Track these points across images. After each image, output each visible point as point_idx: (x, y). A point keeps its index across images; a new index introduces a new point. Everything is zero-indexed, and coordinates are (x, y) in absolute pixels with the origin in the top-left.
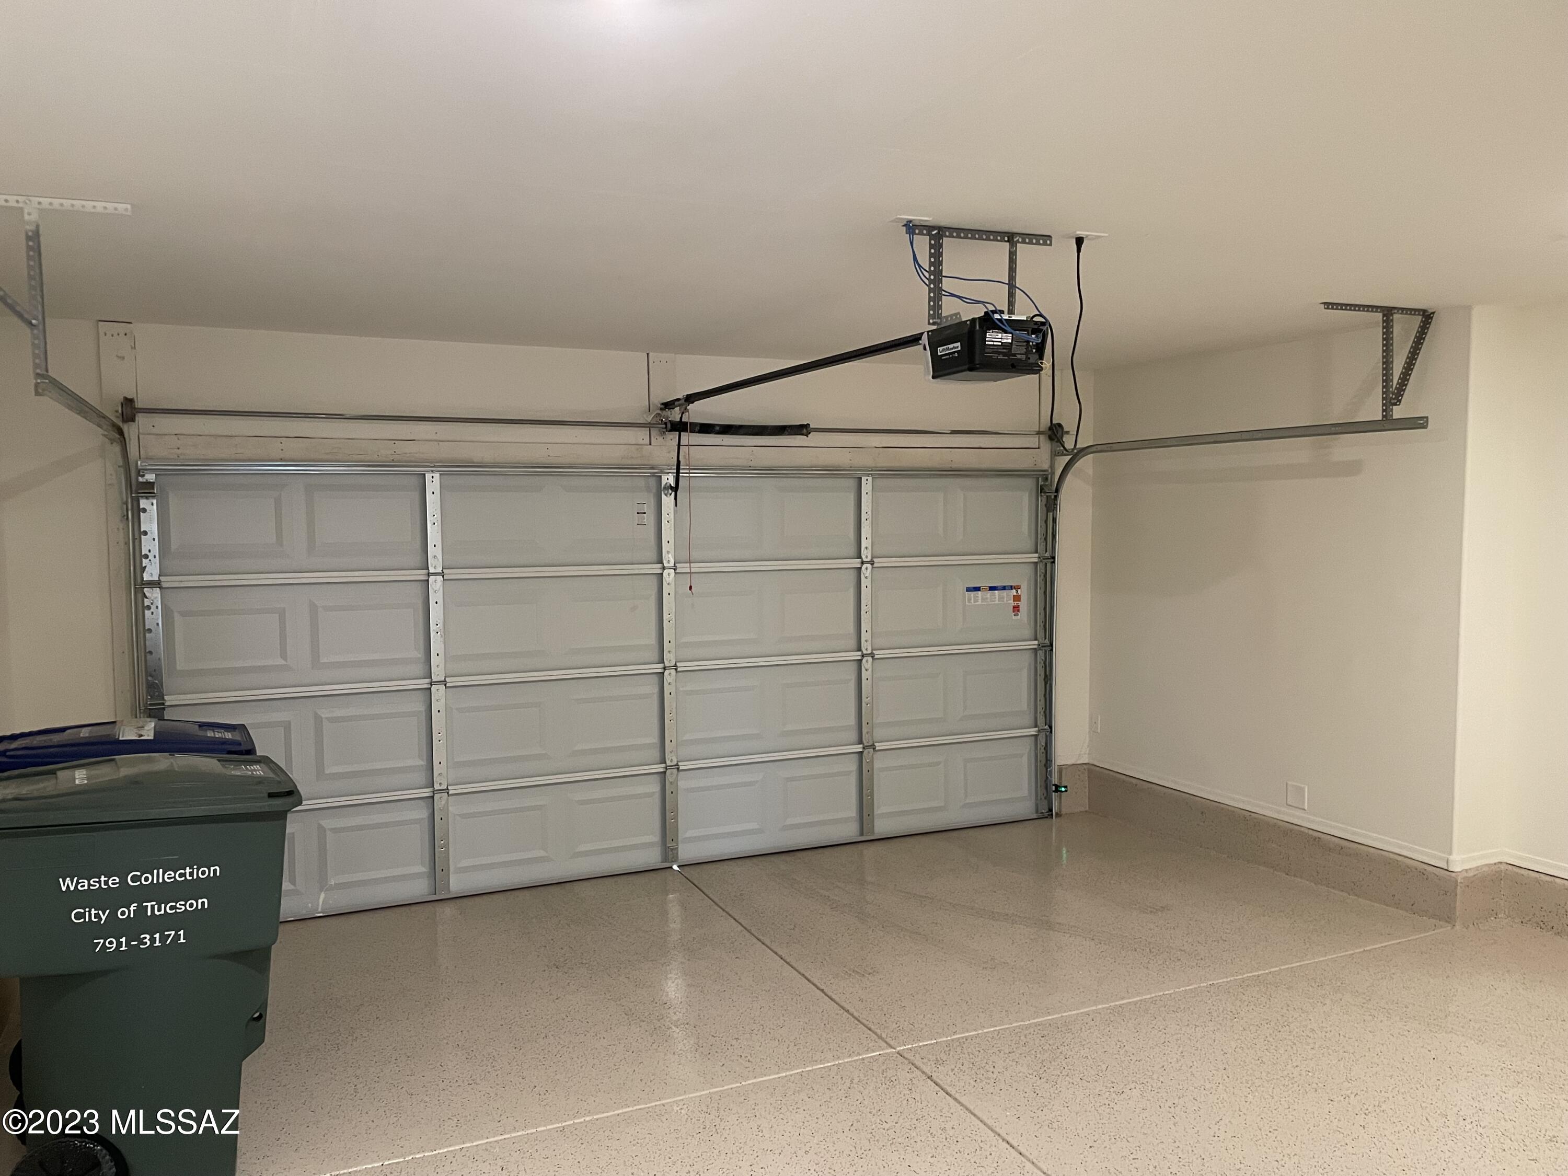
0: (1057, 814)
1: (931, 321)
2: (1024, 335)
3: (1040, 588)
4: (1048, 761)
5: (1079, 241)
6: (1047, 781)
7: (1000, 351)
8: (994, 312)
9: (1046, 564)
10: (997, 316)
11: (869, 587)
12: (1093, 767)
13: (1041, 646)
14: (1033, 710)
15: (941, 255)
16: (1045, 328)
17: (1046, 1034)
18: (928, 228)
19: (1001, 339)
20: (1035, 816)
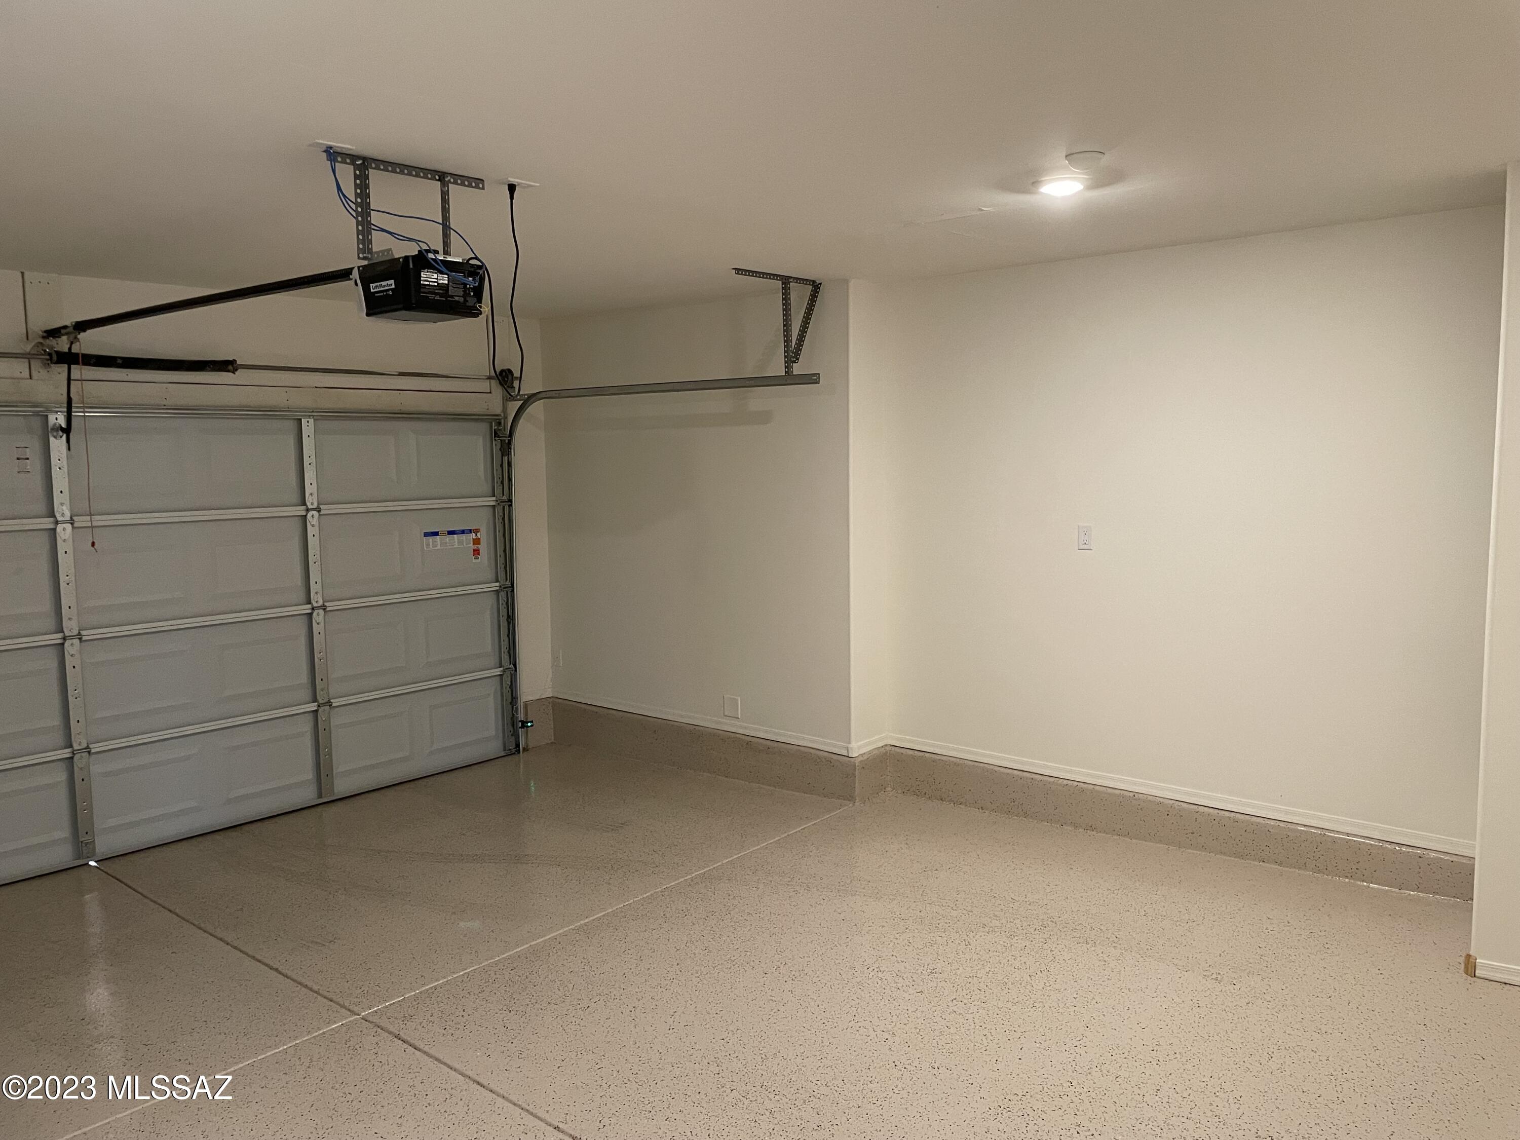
0: (524, 749)
1: (361, 256)
2: (461, 277)
3: (499, 531)
4: (514, 699)
5: (512, 188)
6: (513, 718)
7: (436, 291)
8: (428, 251)
9: (504, 507)
10: (431, 256)
11: (317, 536)
12: (557, 700)
13: (503, 588)
14: (497, 653)
15: (367, 186)
16: (481, 272)
17: (515, 966)
18: (351, 157)
19: (437, 279)
20: (503, 754)
